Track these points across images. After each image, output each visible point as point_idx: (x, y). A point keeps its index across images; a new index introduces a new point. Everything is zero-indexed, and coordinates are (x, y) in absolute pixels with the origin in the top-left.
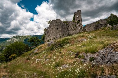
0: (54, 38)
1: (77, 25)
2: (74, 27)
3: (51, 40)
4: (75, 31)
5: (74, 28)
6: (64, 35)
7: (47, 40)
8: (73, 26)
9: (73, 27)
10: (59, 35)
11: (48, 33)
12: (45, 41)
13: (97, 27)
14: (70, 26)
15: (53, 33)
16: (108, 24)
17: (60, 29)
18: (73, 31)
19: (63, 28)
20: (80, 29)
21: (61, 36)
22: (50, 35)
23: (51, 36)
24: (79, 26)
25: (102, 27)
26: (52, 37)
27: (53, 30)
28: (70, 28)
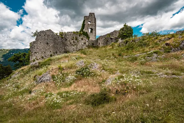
0: (43, 58)
1: (80, 38)
2: (75, 41)
3: (37, 59)
4: (75, 46)
5: (74, 42)
6: (56, 53)
7: (33, 60)
8: (73, 39)
9: (72, 41)
10: (48, 53)
11: (34, 50)
12: (30, 60)
13: (107, 41)
14: (68, 40)
15: (41, 50)
16: (119, 38)
17: (51, 45)
18: (73, 47)
19: (55, 43)
20: (83, 43)
22: (36, 53)
23: (38, 53)
24: (82, 39)
25: (112, 41)
26: (39, 56)
27: (41, 45)
28: (68, 42)
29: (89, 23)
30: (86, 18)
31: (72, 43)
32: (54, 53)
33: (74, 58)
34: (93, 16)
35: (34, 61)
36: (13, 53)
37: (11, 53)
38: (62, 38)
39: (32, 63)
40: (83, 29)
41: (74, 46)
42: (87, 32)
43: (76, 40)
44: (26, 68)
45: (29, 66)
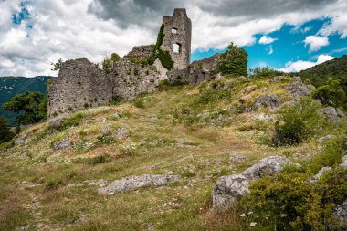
0: (70, 109)
1: (142, 72)
2: (133, 76)
3: (61, 112)
4: (134, 87)
5: (131, 79)
6: (96, 100)
7: (53, 112)
8: (129, 74)
9: (128, 77)
10: (81, 101)
11: (56, 94)
12: (48, 113)
14: (120, 75)
15: (67, 95)
16: (218, 72)
17: (86, 86)
18: (129, 88)
19: (93, 83)
20: (148, 81)
21: (89, 103)
22: (59, 100)
23: (62, 102)
24: (147, 73)
25: (204, 78)
26: (63, 105)
27: (67, 87)
28: (121, 79)
29: (174, 31)
30: (167, 21)
31: (128, 81)
32: (91, 101)
33: (116, 115)
34: (183, 15)
35: (55, 115)
36: (8, 86)
37: (5, 87)
38: (108, 72)
39: (50, 120)
40: (161, 44)
41: (131, 86)
42: (167, 52)
43: (135, 74)
44: (40, 127)
45: (47, 124)
